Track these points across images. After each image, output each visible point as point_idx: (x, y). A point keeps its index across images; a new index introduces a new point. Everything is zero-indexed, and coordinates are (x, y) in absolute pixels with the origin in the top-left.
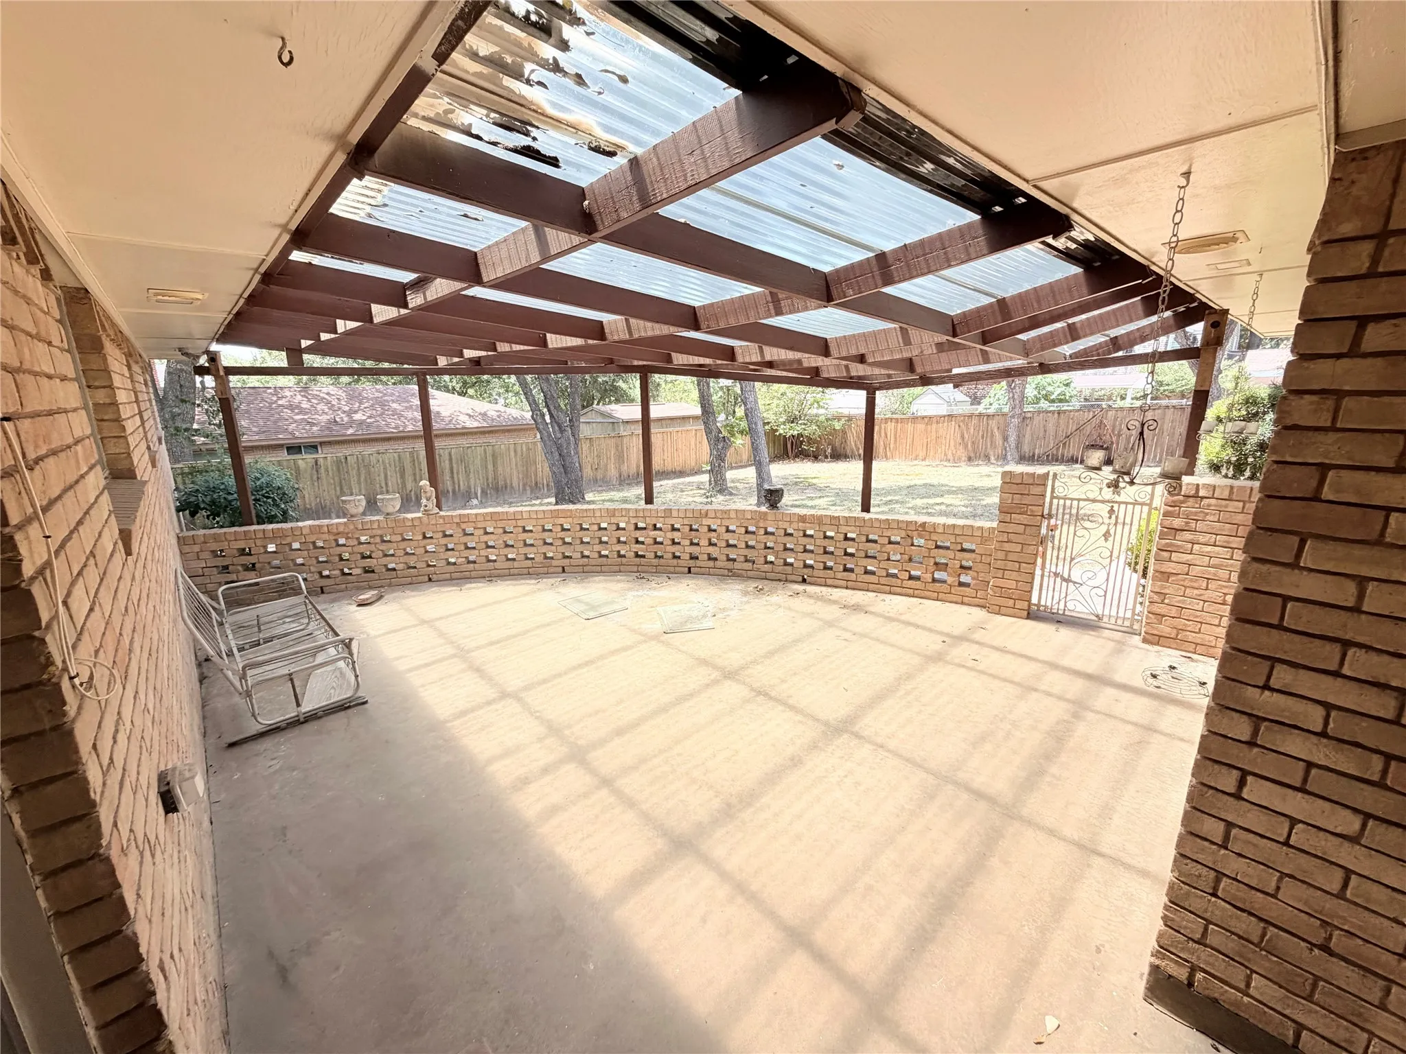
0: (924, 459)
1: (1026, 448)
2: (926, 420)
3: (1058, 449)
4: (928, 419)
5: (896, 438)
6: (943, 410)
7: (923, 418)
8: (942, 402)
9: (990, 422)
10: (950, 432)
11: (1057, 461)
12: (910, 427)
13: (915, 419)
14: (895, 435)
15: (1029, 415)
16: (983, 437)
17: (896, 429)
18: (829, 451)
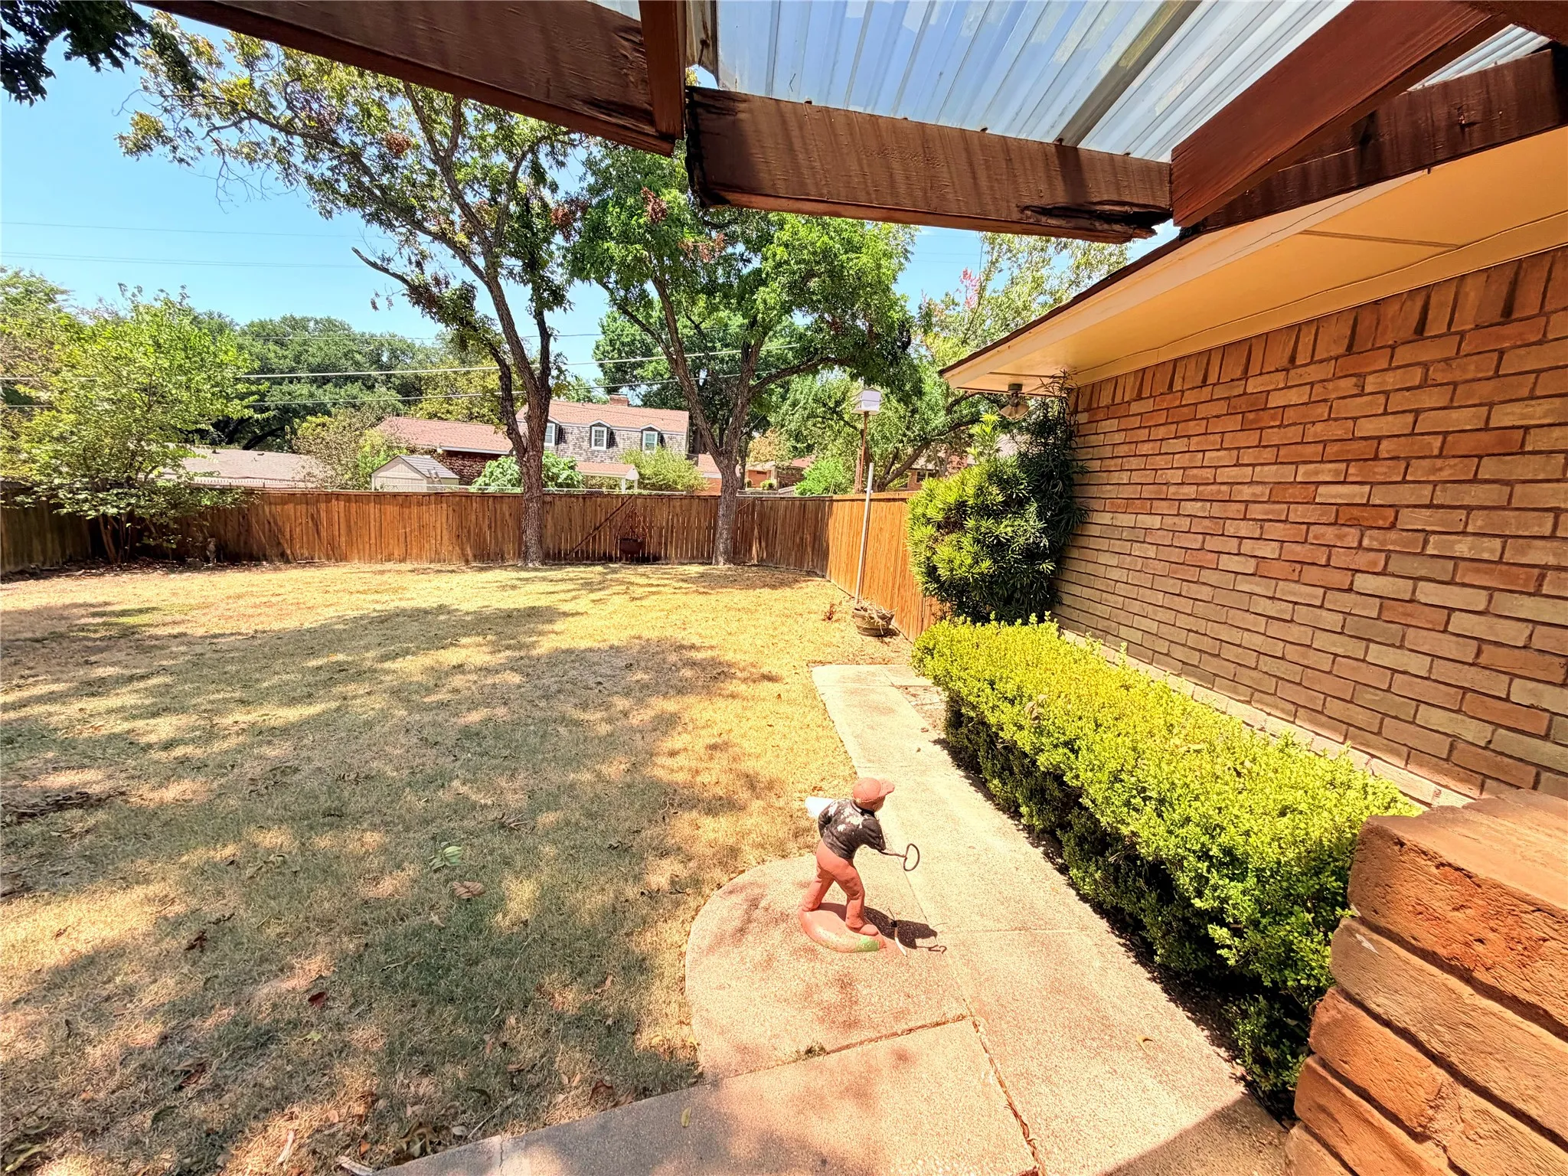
0: (403, 560)
1: (550, 543)
2: (400, 499)
3: (588, 544)
4: (404, 500)
5: (349, 527)
6: (423, 487)
7: (395, 495)
8: (418, 476)
9: (498, 507)
10: (439, 519)
11: (588, 558)
12: (372, 509)
13: (380, 497)
14: (348, 521)
15: (548, 499)
16: (490, 527)
17: (348, 511)
18: (212, 547)
